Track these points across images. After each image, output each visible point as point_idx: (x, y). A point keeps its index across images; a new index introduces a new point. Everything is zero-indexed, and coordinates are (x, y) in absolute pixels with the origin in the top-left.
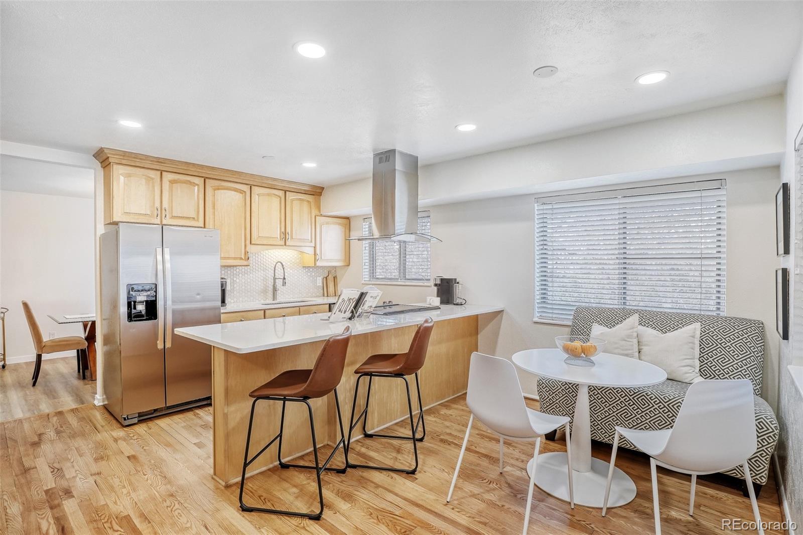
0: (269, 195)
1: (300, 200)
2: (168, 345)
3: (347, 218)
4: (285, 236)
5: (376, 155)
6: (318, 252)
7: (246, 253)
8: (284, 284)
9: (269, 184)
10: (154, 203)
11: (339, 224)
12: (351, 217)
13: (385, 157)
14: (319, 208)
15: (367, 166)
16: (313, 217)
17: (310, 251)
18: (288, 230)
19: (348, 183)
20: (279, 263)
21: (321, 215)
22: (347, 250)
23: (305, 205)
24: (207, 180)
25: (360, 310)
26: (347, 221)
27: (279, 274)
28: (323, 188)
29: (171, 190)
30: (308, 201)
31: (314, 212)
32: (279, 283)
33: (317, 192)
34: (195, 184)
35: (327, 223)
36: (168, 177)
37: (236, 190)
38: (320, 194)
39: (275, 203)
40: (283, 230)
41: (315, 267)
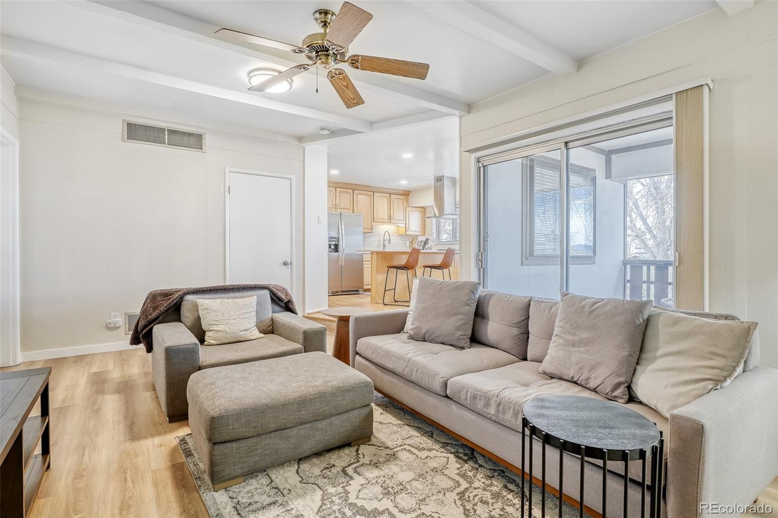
0: (382, 196)
1: (398, 198)
2: (343, 264)
3: (424, 208)
4: (390, 218)
5: (435, 178)
6: (407, 226)
7: (371, 226)
8: (389, 243)
9: (382, 191)
10: (333, 203)
11: (419, 211)
12: (427, 207)
13: (439, 179)
14: (407, 202)
15: (432, 182)
16: (405, 206)
17: (403, 226)
18: (392, 215)
19: (422, 189)
20: (387, 232)
21: (409, 206)
22: (424, 224)
23: (401, 201)
24: (354, 191)
25: (426, 247)
26: (423, 209)
27: (387, 238)
28: (410, 192)
29: (340, 195)
30: (402, 199)
31: (405, 205)
32: (387, 243)
33: (406, 194)
34: (349, 193)
35: (412, 211)
36: (338, 190)
37: (367, 195)
38: (408, 195)
39: (385, 201)
40: (389, 214)
41: (406, 235)
